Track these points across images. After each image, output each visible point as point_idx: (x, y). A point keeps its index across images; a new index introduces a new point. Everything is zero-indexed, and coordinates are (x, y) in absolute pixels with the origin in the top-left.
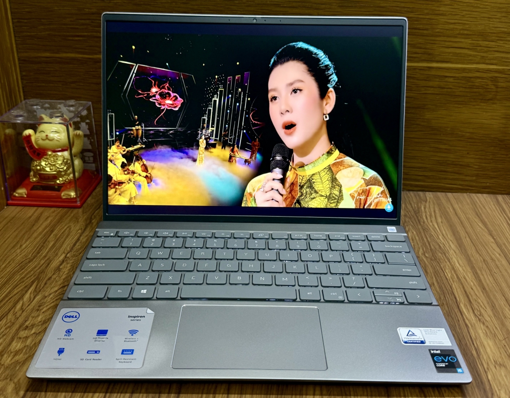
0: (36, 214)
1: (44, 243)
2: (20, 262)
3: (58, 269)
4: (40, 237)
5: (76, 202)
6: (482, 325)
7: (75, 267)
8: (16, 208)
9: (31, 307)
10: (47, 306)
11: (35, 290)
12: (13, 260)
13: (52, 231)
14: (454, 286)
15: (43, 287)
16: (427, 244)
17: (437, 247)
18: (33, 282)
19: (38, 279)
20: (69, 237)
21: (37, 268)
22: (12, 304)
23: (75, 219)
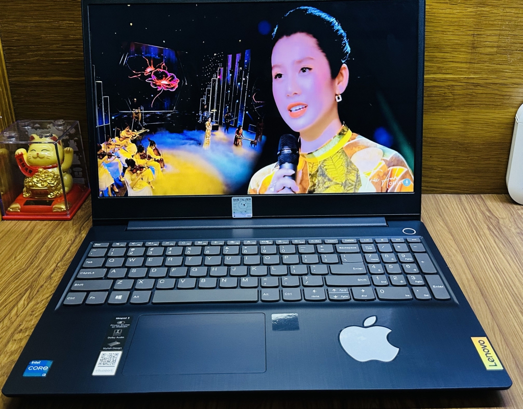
0: (29, 228)
1: (37, 255)
2: (15, 272)
3: (50, 277)
4: (33, 248)
5: (66, 215)
8: (11, 222)
9: (25, 312)
10: (39, 311)
11: (29, 297)
12: (8, 270)
13: (44, 243)
15: (36, 294)
18: (26, 290)
19: (31, 287)
20: (60, 248)
21: (30, 278)
22: (8, 310)
23: (65, 231)
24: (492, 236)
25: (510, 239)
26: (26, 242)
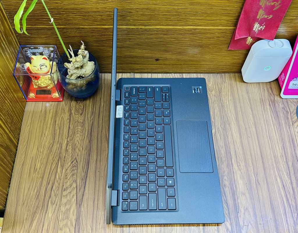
0: (43, 108)
1: (55, 132)
2: (48, 147)
3: (67, 150)
4: (51, 126)
5: (60, 99)
6: (239, 172)
7: (73, 148)
8: (32, 103)
9: (62, 177)
10: (69, 175)
11: (61, 166)
12: (45, 145)
13: (56, 122)
14: (231, 148)
15: (64, 163)
16: (223, 118)
17: (227, 120)
18: (58, 160)
19: (60, 157)
20: (64, 125)
21: (57, 150)
22: (54, 175)
23: (63, 111)
24: (270, 111)
25: (278, 113)
26: (46, 122)
